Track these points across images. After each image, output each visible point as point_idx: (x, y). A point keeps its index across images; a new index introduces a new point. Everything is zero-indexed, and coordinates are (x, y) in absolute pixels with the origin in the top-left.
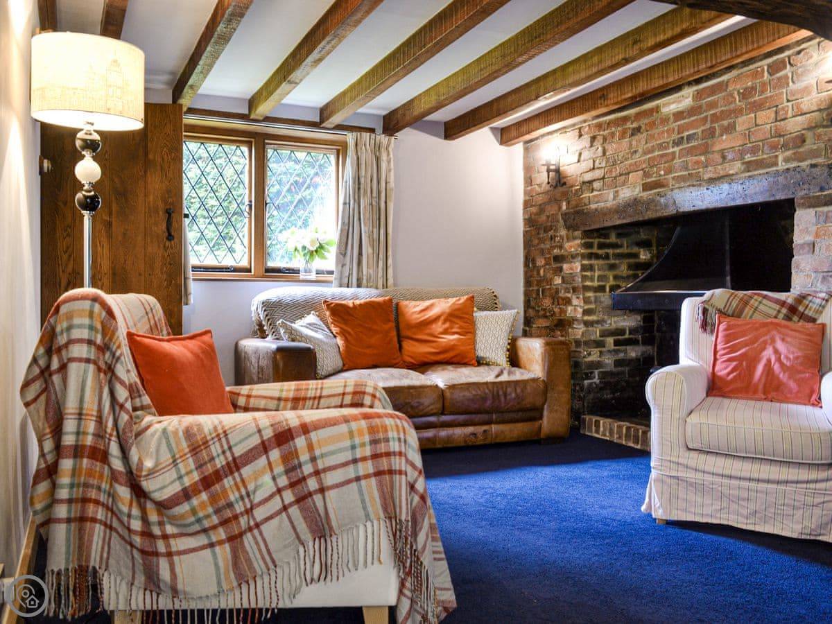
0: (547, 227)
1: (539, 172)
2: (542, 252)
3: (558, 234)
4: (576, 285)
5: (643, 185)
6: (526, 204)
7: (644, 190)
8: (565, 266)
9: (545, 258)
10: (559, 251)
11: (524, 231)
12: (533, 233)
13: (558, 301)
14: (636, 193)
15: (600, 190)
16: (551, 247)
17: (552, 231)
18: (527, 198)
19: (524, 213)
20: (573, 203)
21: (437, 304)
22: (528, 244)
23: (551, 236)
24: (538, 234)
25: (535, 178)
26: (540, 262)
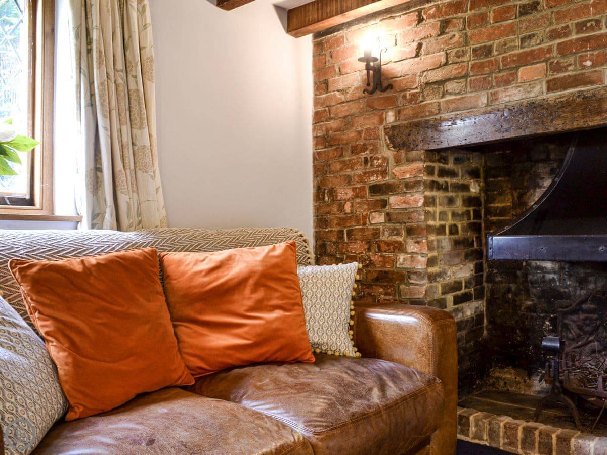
0: (356, 146)
1: (341, 73)
2: (348, 180)
3: (379, 156)
4: (415, 225)
5: (548, 82)
6: (318, 117)
7: (549, 89)
8: (393, 199)
9: (354, 189)
10: (380, 177)
11: (314, 153)
12: (331, 155)
13: (379, 247)
14: (532, 95)
15: (459, 93)
16: (365, 173)
17: (367, 152)
18: (320, 109)
19: (314, 129)
20: (408, 112)
21: (238, 257)
22: (321, 169)
23: (366, 159)
24: (341, 155)
25: (334, 81)
26: (345, 193)
